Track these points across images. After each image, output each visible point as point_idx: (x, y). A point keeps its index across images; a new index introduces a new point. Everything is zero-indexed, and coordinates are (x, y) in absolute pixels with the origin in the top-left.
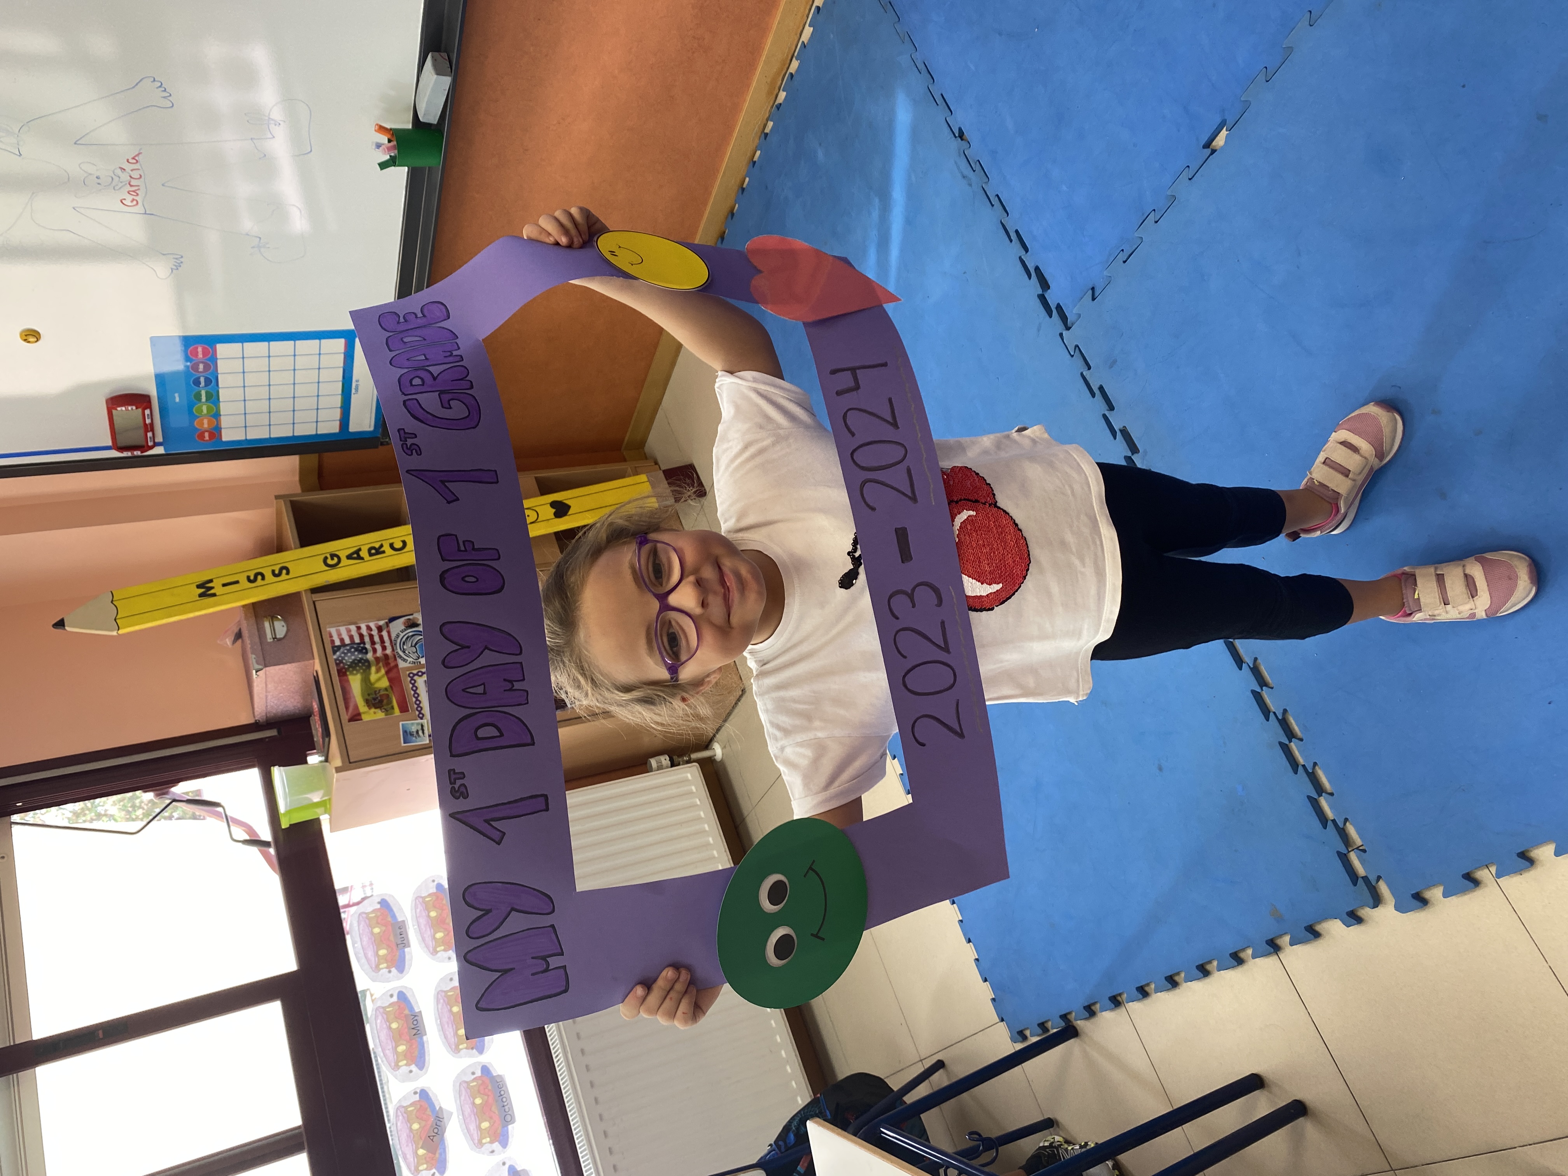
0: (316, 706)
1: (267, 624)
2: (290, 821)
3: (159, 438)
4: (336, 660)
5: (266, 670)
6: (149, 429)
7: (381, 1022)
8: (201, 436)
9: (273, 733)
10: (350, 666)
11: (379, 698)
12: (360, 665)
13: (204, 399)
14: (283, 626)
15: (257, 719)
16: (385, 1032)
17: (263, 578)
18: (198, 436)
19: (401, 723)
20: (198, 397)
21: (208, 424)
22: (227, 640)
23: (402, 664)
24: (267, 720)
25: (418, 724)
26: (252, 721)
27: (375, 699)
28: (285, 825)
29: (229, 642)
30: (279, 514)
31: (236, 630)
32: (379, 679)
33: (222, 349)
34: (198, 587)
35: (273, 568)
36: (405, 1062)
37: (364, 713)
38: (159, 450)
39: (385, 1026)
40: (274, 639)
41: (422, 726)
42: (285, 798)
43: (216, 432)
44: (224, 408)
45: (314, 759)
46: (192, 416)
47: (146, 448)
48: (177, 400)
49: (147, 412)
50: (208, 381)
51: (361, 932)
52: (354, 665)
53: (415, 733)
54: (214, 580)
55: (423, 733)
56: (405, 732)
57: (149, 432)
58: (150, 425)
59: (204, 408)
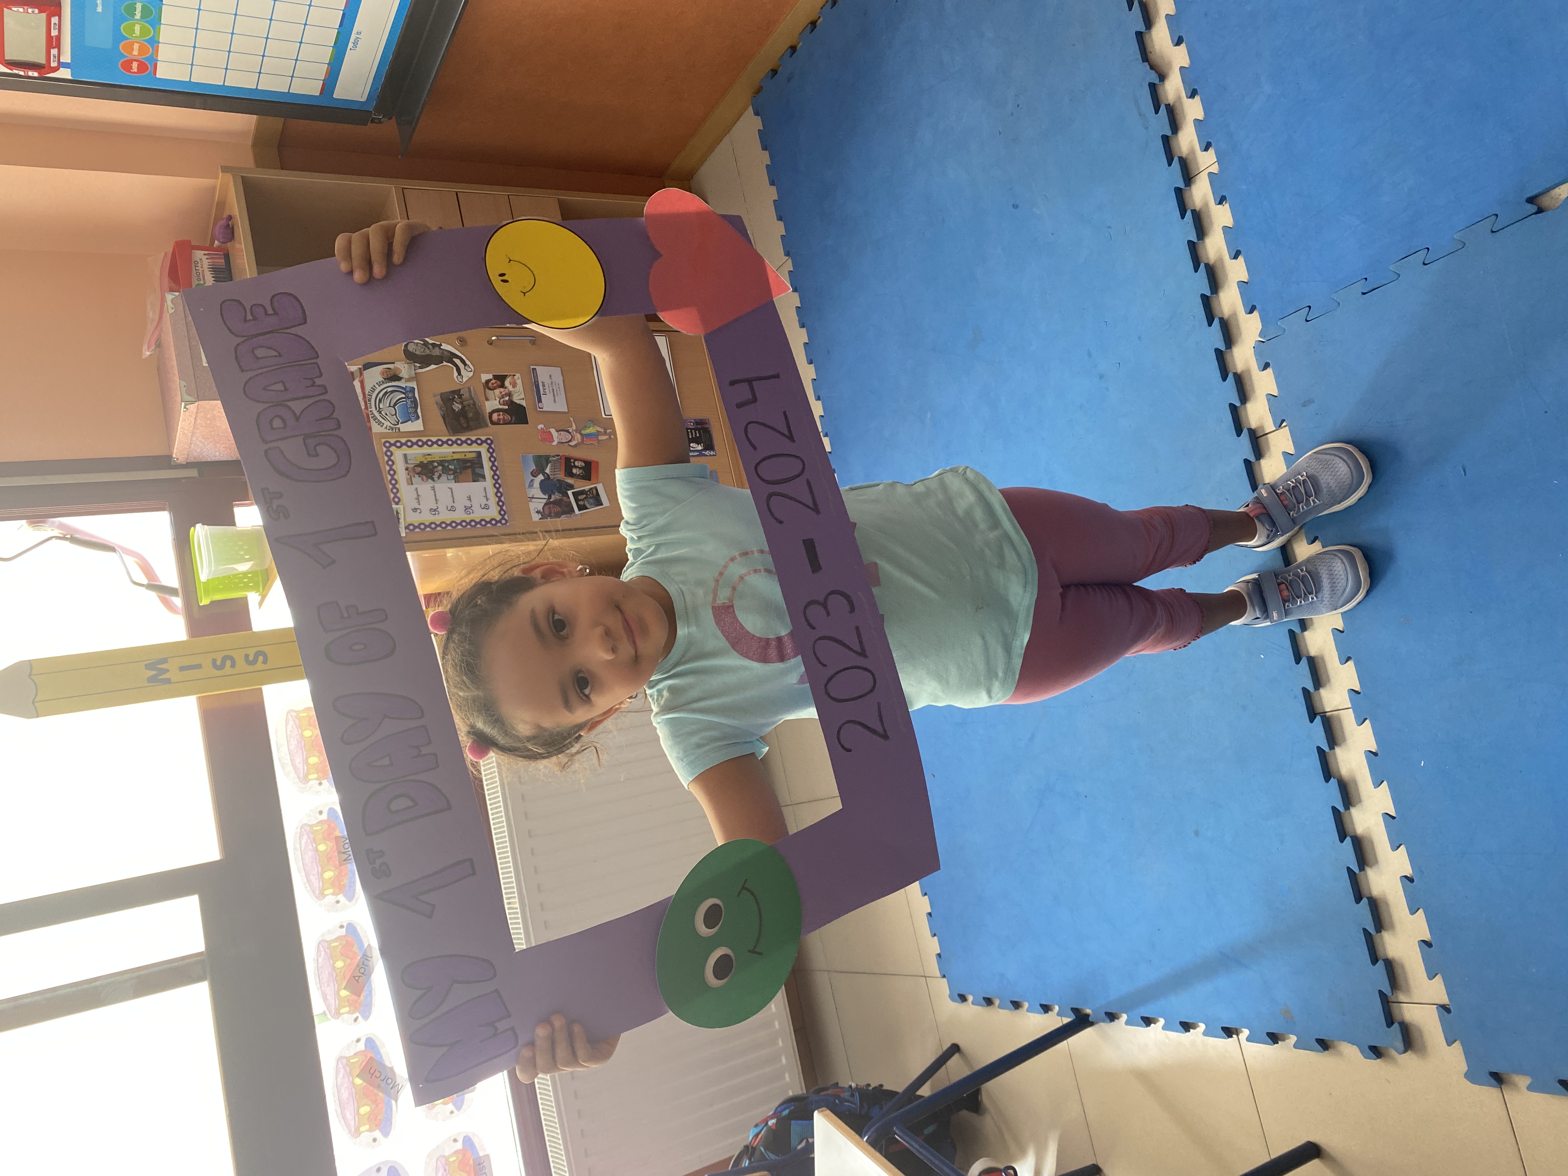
3: (66, 58)
5: (198, 404)
6: (54, 44)
7: (307, 842)
8: (127, 65)
9: (193, 475)
13: (138, 16)
16: (310, 853)
18: (122, 65)
20: (130, 9)
21: (141, 51)
23: (376, 428)
24: (187, 460)
26: (164, 454)
28: (203, 602)
30: (225, 190)
36: (331, 891)
38: (65, 73)
39: (310, 847)
42: (209, 564)
43: (149, 64)
44: (165, 34)
46: (118, 37)
47: (46, 69)
48: (99, 9)
49: (54, 20)
57: (53, 47)
58: (56, 36)
59: (137, 28)
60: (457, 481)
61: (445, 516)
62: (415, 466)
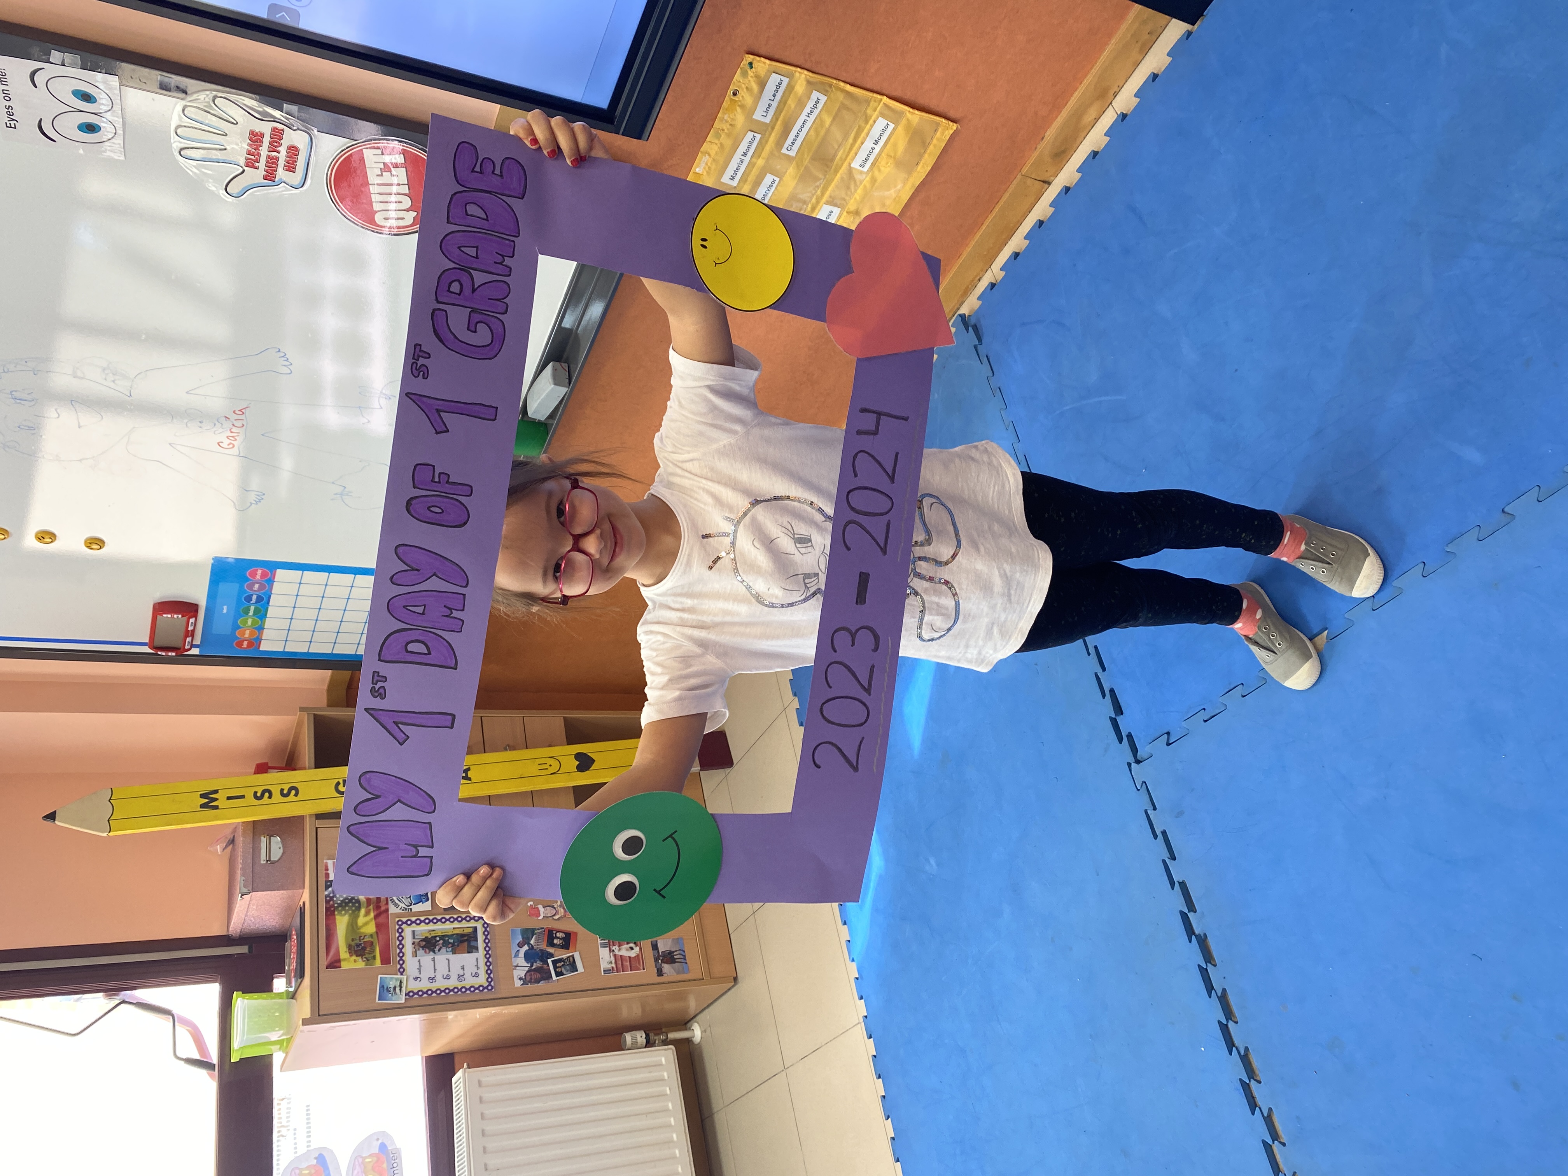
0: (295, 936)
1: (264, 840)
2: (240, 1055)
3: (197, 641)
4: (326, 896)
5: (251, 896)
6: (190, 635)
8: (240, 644)
9: (244, 949)
10: (340, 905)
11: (363, 945)
12: (351, 905)
13: (251, 613)
14: (280, 848)
15: (230, 933)
17: (270, 796)
18: (236, 644)
19: (380, 976)
20: (246, 611)
21: (250, 634)
22: (218, 846)
23: (392, 909)
24: (240, 935)
25: (397, 979)
26: (225, 933)
27: (358, 945)
28: (234, 1056)
29: (219, 848)
31: (230, 837)
32: (366, 924)
33: (280, 574)
34: (202, 796)
35: (283, 786)
37: (345, 960)
38: (195, 651)
40: (267, 861)
41: (401, 982)
42: (243, 1033)
43: (255, 642)
44: (268, 623)
45: (280, 984)
46: (236, 627)
47: (181, 650)
48: (225, 611)
49: (192, 620)
50: (259, 599)
52: (343, 904)
53: (392, 990)
54: (219, 791)
55: (400, 990)
56: (382, 987)
57: (188, 637)
58: (192, 631)
59: (250, 622)
60: (454, 952)
61: (441, 984)
62: (421, 941)
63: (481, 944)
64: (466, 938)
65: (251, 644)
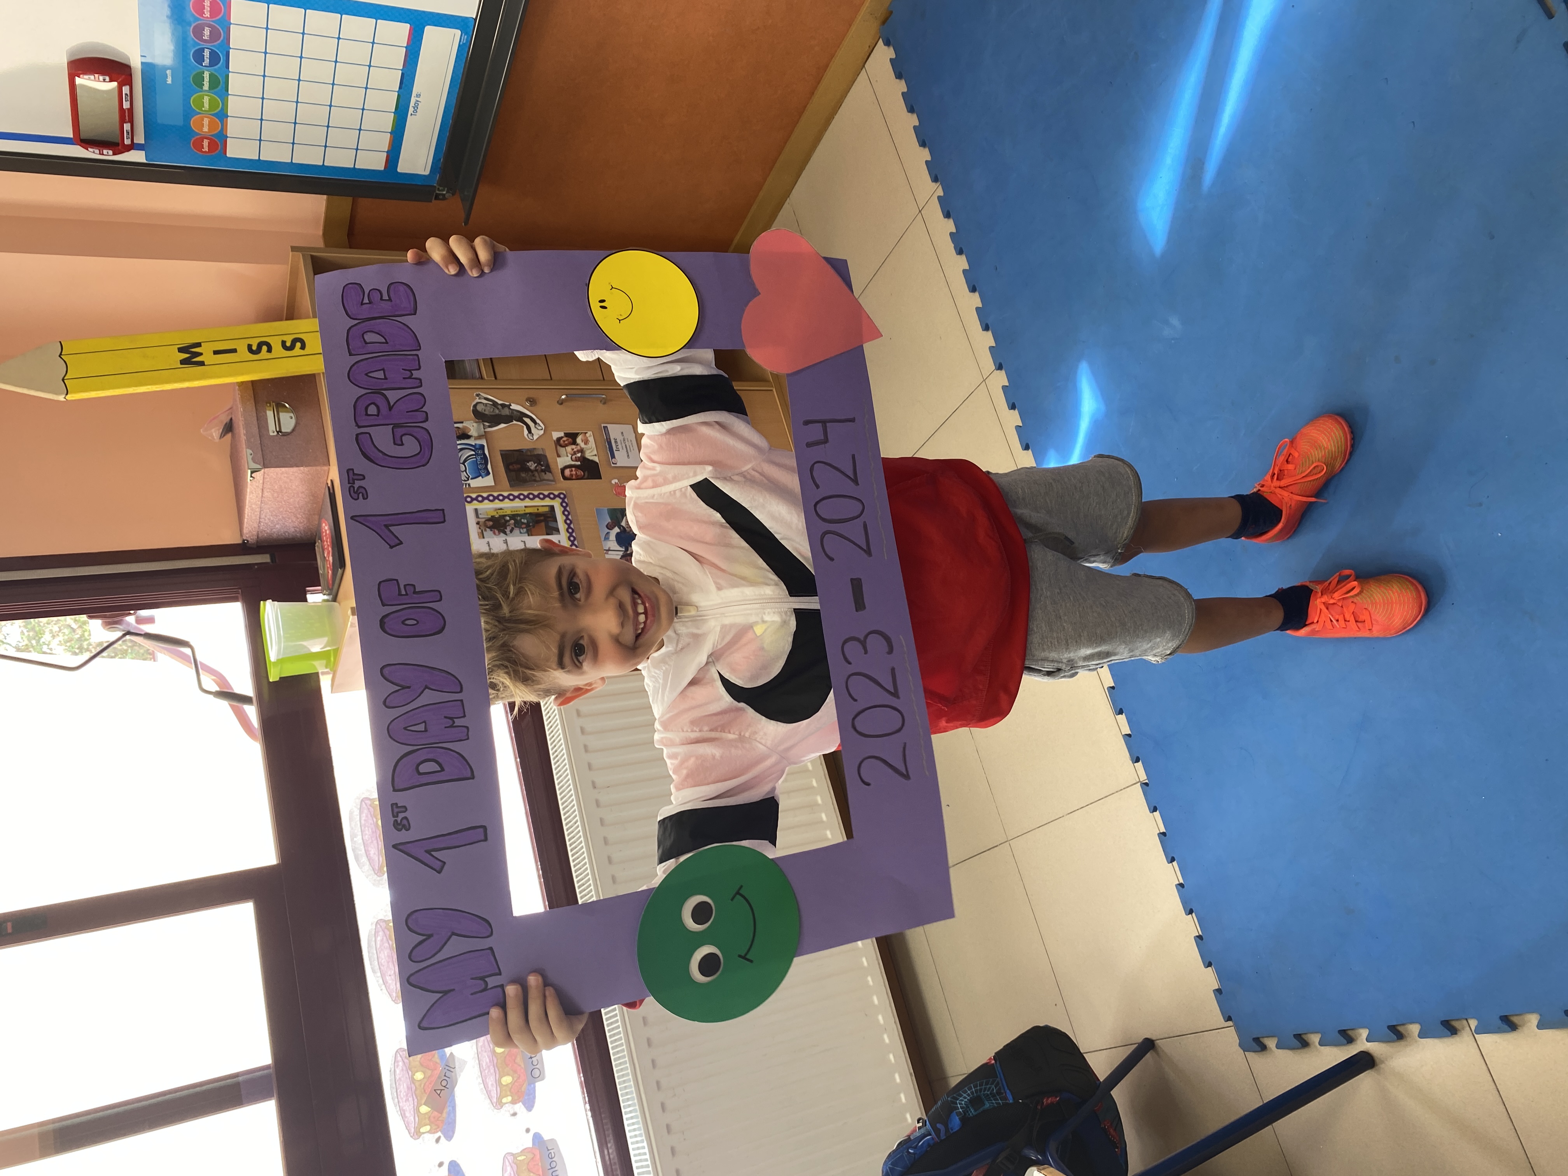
0: (326, 528)
1: (270, 414)
2: (280, 673)
3: (140, 139)
5: (264, 473)
8: (198, 145)
9: (265, 558)
13: (206, 87)
14: (292, 418)
15: (245, 538)
16: (386, 953)
17: (270, 350)
20: (198, 80)
22: (213, 430)
24: (257, 542)
28: (273, 677)
29: (216, 433)
30: (294, 273)
31: (225, 419)
33: (239, 9)
34: (181, 350)
35: (285, 338)
40: (278, 432)
42: (279, 642)
43: (219, 142)
44: (234, 105)
45: (315, 598)
46: (188, 113)
47: (120, 148)
49: (126, 90)
50: (215, 58)
51: (363, 822)
54: (202, 344)
57: (126, 123)
58: (128, 109)
59: (206, 100)
60: (530, 533)
62: (486, 521)
63: (562, 526)
64: (542, 518)
65: (213, 145)
